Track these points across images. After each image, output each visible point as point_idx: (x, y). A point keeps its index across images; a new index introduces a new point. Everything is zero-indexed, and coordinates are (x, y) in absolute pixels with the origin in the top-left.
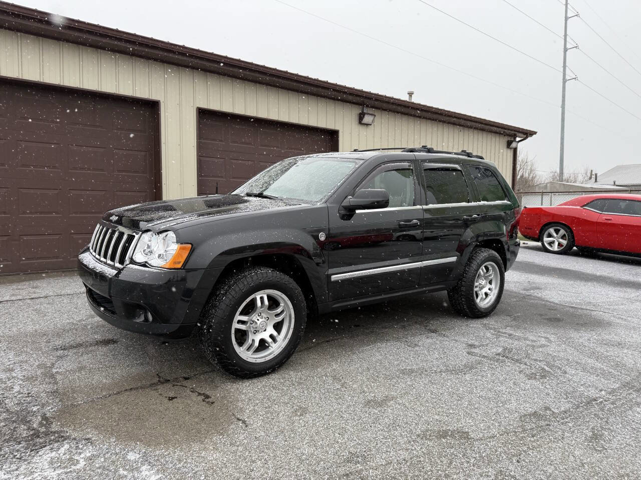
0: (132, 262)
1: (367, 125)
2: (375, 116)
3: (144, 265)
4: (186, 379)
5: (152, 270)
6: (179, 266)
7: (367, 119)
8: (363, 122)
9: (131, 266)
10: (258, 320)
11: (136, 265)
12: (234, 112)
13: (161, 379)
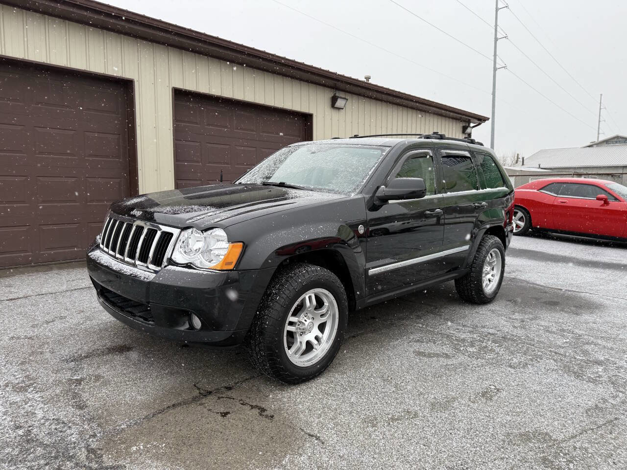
0: (171, 262)
1: (339, 109)
2: (347, 100)
3: (188, 266)
4: (229, 388)
5: (199, 272)
6: (231, 267)
7: (340, 103)
8: (336, 106)
9: (170, 267)
10: (306, 321)
11: (177, 266)
12: (211, 93)
13: (202, 392)
